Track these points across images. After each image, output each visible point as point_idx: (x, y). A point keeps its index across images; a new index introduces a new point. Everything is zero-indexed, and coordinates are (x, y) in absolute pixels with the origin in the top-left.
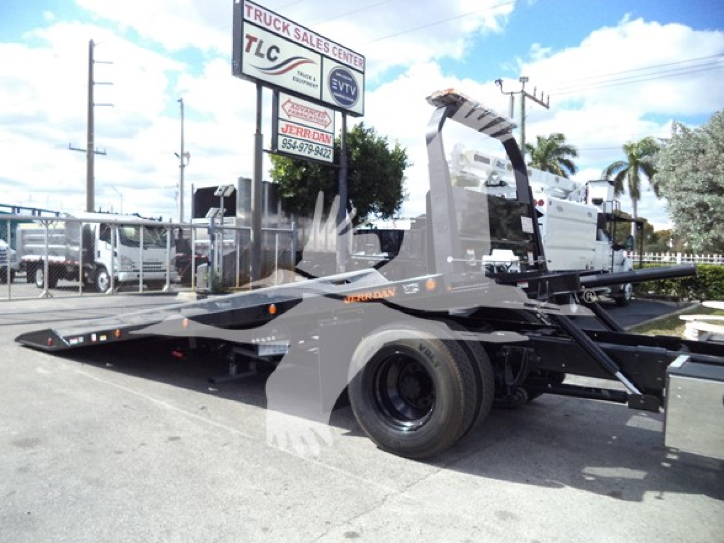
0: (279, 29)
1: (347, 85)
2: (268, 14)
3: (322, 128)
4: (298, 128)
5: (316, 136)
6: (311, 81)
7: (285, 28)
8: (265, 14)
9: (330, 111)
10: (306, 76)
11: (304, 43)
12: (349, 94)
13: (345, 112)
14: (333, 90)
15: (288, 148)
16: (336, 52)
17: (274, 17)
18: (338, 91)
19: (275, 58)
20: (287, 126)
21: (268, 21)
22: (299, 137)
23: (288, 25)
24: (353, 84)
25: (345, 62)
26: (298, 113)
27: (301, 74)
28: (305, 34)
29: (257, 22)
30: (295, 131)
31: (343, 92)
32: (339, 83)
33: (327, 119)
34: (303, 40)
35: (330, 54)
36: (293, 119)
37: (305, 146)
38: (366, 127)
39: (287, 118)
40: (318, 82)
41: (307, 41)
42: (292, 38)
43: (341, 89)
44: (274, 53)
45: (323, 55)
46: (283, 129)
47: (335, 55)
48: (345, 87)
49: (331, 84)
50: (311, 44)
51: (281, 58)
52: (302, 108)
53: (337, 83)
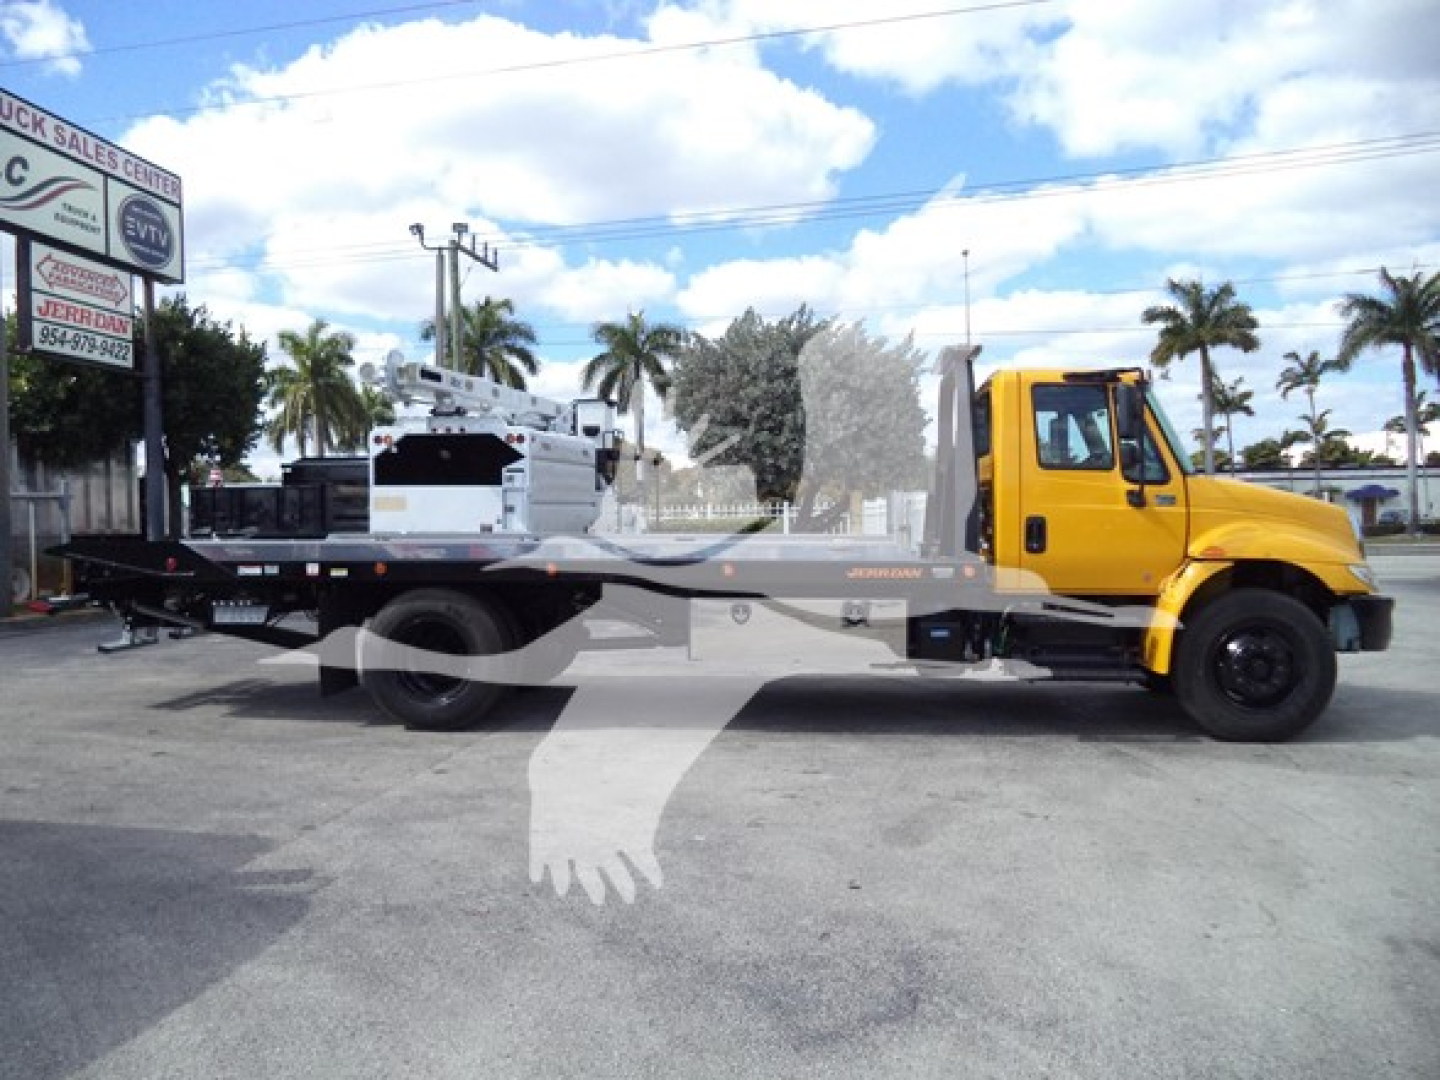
0: (25, 126)
1: (153, 229)
2: (7, 98)
3: (111, 305)
4: (68, 308)
5: (101, 321)
6: (87, 221)
7: (38, 124)
9: (123, 276)
10: (78, 212)
11: (73, 152)
12: (157, 246)
13: (149, 278)
14: (127, 239)
15: (51, 344)
16: (130, 168)
17: (17, 104)
18: (136, 239)
19: (21, 180)
20: (48, 303)
21: (6, 112)
22: (71, 322)
23: (42, 119)
24: (164, 226)
25: (147, 186)
26: (66, 279)
27: (70, 208)
28: (74, 136)
30: (62, 312)
31: (146, 242)
32: (138, 224)
33: (118, 288)
34: (71, 146)
35: (120, 173)
36: (57, 290)
37: (82, 340)
38: (191, 305)
39: (46, 288)
40: (100, 223)
41: (77, 147)
42: (51, 142)
43: (143, 235)
44: (17, 171)
45: (107, 175)
46: (40, 309)
47: (129, 174)
48: (148, 232)
49: (123, 227)
50: (87, 155)
51: (32, 179)
52: (74, 269)
53: (135, 224)
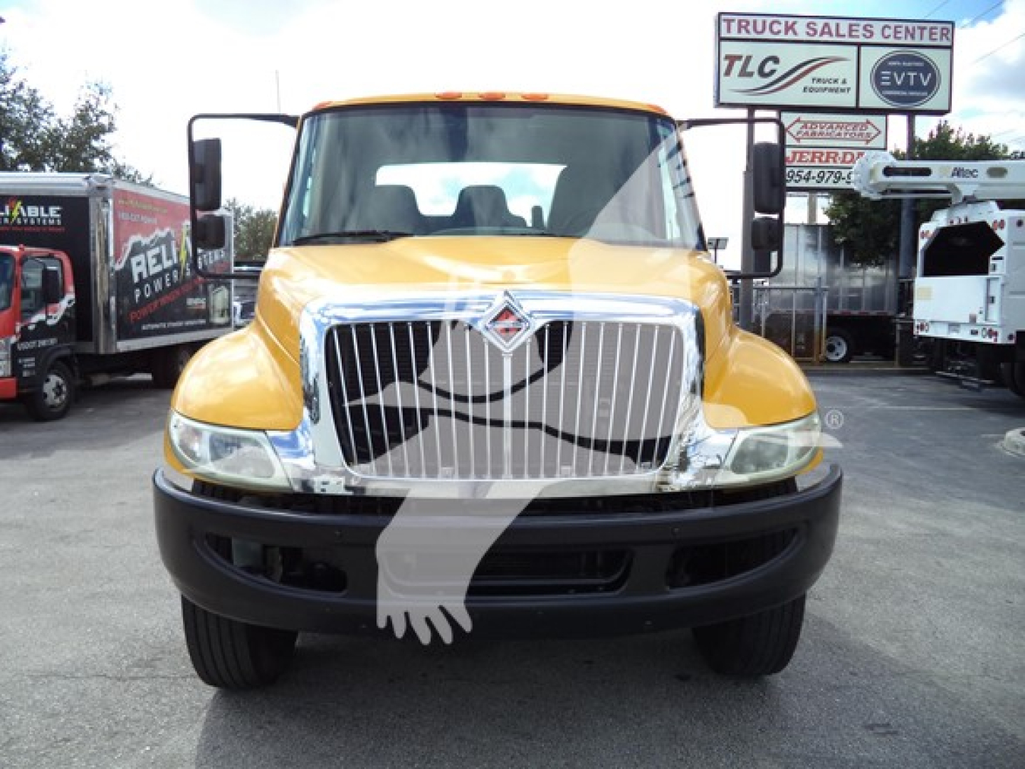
0: (779, 32)
1: (912, 74)
2: (760, 20)
3: (862, 144)
4: (815, 153)
5: (848, 158)
6: (840, 85)
7: (790, 28)
8: (755, 22)
9: (877, 120)
10: (829, 81)
11: (826, 38)
12: (918, 87)
13: (911, 114)
14: (881, 88)
15: (796, 181)
16: (890, 32)
17: (769, 20)
18: (894, 86)
19: (773, 72)
20: (794, 153)
21: (759, 28)
22: (817, 163)
23: (794, 23)
25: (909, 41)
26: (814, 133)
27: (819, 80)
28: (826, 25)
29: (744, 35)
30: (809, 157)
31: (905, 86)
32: (895, 75)
33: (870, 129)
34: (823, 33)
35: (876, 39)
36: (803, 142)
37: (827, 175)
39: (795, 143)
40: (852, 83)
41: (830, 33)
42: (802, 36)
43: (899, 82)
44: (769, 67)
45: (859, 45)
47: (887, 37)
48: (907, 78)
49: (878, 80)
50: (838, 35)
51: (781, 69)
52: (822, 124)
53: (892, 76)
